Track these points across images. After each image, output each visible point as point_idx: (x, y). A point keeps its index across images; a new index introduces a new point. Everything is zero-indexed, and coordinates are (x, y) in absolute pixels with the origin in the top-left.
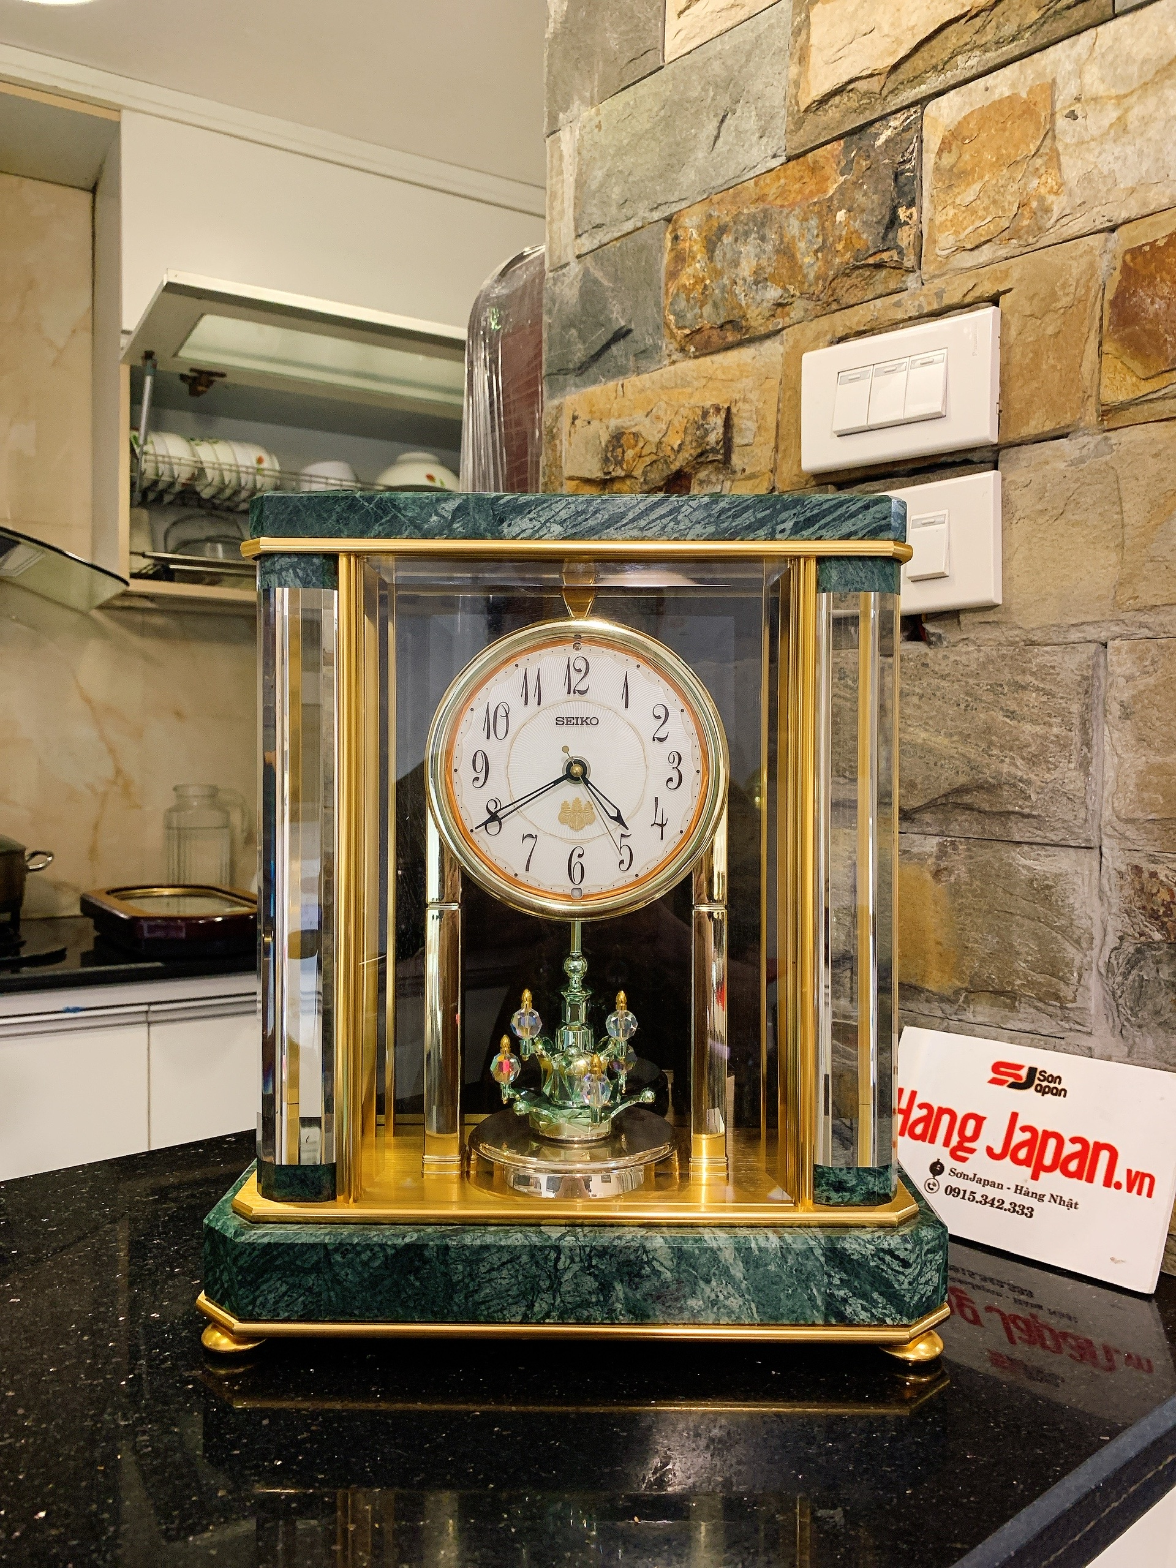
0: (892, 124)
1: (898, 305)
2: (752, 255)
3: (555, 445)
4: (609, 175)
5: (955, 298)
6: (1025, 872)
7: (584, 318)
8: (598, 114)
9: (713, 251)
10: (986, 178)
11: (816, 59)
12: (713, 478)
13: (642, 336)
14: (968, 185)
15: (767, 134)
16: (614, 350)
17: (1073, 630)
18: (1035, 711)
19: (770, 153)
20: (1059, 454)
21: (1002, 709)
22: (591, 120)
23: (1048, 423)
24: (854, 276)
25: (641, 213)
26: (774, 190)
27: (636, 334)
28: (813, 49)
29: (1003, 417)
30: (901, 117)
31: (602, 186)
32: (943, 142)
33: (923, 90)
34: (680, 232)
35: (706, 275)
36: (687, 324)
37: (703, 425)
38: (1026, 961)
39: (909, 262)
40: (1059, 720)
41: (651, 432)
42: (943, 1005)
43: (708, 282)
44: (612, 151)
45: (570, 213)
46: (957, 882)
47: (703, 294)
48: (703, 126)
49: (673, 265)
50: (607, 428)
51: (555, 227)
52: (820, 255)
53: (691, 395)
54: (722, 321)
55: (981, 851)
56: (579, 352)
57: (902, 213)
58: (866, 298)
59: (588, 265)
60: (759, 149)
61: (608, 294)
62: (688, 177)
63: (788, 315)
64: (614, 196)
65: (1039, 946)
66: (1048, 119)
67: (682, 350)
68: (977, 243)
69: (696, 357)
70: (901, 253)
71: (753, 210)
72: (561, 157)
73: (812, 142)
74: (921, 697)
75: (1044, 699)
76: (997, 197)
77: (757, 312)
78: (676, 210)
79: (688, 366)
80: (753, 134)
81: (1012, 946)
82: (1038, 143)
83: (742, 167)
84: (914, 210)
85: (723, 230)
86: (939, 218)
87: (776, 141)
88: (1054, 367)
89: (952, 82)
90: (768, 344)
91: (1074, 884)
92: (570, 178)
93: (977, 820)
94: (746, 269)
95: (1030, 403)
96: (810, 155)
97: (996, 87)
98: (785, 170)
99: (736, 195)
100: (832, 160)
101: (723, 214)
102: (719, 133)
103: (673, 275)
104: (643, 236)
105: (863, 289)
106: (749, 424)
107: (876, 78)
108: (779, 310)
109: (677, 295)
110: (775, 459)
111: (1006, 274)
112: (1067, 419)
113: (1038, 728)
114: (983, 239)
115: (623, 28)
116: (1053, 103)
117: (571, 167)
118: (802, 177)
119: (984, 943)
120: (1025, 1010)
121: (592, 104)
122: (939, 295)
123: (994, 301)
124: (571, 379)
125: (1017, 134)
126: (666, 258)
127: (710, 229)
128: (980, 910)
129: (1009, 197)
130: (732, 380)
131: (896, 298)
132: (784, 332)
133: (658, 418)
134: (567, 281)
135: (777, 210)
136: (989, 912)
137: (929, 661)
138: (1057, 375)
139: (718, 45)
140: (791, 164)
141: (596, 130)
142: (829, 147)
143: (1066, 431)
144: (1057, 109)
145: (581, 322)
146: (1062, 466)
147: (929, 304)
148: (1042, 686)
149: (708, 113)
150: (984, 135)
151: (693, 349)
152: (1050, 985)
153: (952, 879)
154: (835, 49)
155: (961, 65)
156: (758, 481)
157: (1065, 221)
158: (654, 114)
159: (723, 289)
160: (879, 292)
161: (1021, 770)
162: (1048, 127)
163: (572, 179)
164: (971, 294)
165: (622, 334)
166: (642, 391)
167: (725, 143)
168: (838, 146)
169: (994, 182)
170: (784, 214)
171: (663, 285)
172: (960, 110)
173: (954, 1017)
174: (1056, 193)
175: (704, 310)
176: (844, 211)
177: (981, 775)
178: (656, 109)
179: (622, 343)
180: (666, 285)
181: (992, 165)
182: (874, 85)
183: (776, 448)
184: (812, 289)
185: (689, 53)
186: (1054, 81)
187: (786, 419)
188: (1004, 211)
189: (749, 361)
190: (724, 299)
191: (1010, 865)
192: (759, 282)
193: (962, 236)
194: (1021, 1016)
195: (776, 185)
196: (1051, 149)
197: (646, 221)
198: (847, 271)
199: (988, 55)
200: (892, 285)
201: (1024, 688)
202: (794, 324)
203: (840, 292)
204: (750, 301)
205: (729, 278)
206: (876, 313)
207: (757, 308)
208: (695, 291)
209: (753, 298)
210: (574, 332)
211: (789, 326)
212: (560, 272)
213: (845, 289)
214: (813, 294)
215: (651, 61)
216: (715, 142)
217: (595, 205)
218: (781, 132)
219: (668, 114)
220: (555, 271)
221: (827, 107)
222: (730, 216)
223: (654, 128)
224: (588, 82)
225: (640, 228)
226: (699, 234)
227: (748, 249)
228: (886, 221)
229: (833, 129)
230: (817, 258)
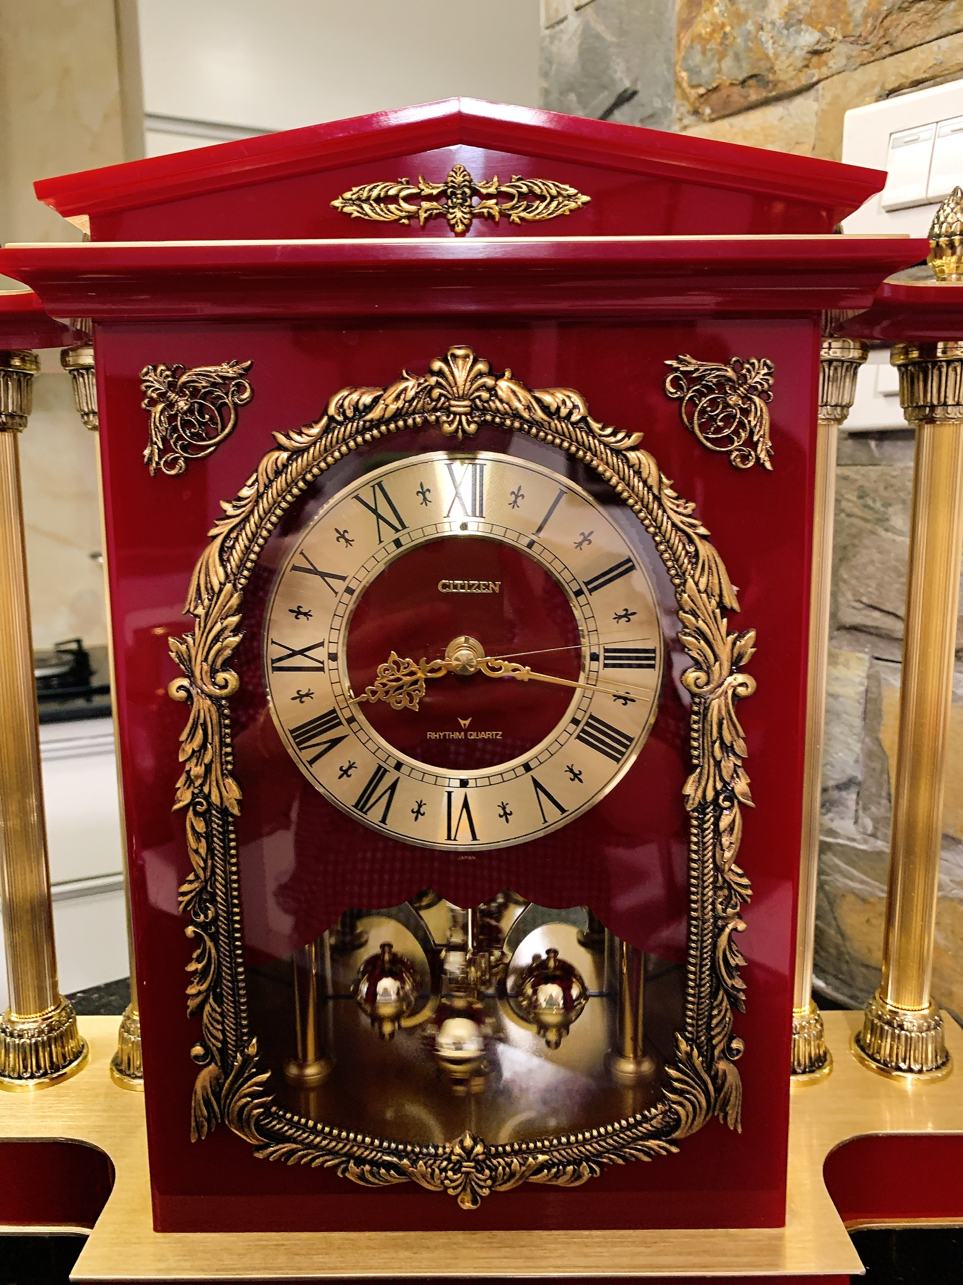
7: (584, 81)
13: (650, 97)
16: (618, 115)
24: (913, 10)
27: (641, 96)
35: (726, 21)
36: (703, 81)
43: (728, 29)
47: (721, 44)
49: (687, 11)
54: (745, 75)
58: (928, 39)
59: (588, 18)
61: (612, 50)
63: (826, 64)
67: (696, 112)
69: (712, 120)
77: (787, 63)
79: (702, 131)
90: (799, 101)
94: (775, 10)
103: (686, 23)
105: (926, 26)
108: (815, 59)
126: (679, 4)
132: (820, 86)
134: (565, 37)
145: (581, 85)
151: (708, 111)
159: (748, 36)
160: (945, 30)
165: (629, 95)
171: (674, 36)
175: (723, 63)
179: (626, 108)
180: (678, 36)
184: (859, 30)
189: (776, 122)
190: (747, 49)
192: (792, 26)
198: (905, 5)
202: (833, 75)
203: (894, 32)
204: (780, 49)
205: (755, 23)
206: (940, 57)
207: (788, 57)
208: (713, 41)
209: (783, 46)
210: (572, 97)
211: (827, 78)
212: (558, 28)
213: (901, 27)
214: (860, 36)
220: (551, 26)
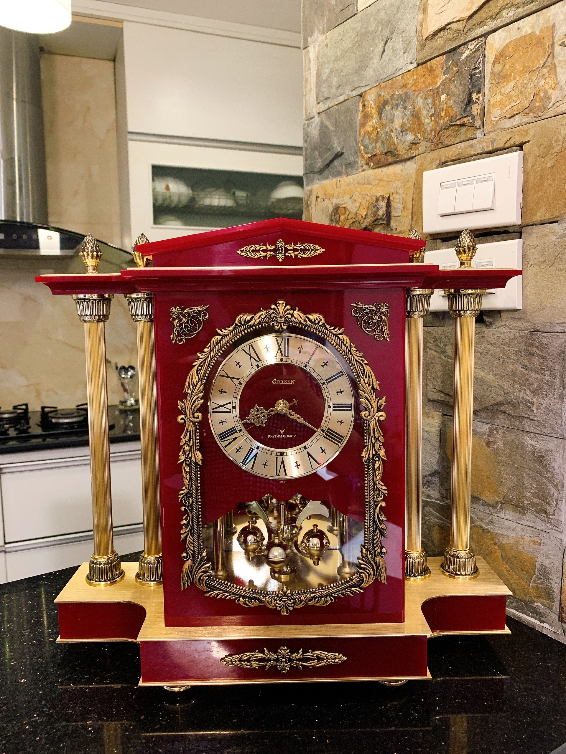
0: (469, 47)
1: (472, 146)
2: (400, 116)
3: (309, 210)
4: (331, 72)
5: (500, 145)
6: (531, 447)
7: (321, 146)
8: (326, 37)
9: (381, 114)
10: (517, 79)
11: (431, 11)
13: (348, 156)
14: (508, 82)
15: (407, 51)
16: (336, 162)
17: (558, 325)
18: (538, 366)
19: (409, 62)
20: (552, 231)
21: (521, 363)
22: (323, 42)
23: (547, 214)
24: (450, 130)
25: (347, 92)
26: (411, 82)
27: (345, 155)
28: (429, 6)
29: (524, 210)
30: (474, 43)
31: (328, 77)
32: (495, 58)
33: (486, 28)
34: (366, 103)
35: (378, 126)
36: (369, 151)
37: (376, 205)
38: (530, 492)
39: (477, 124)
40: (549, 373)
41: (352, 207)
42: (490, 508)
43: (379, 130)
44: (333, 59)
45: (314, 90)
46: (498, 449)
47: (376, 136)
48: (377, 46)
49: (363, 120)
50: (332, 203)
51: (307, 98)
52: (433, 118)
53: (371, 189)
54: (386, 151)
55: (510, 435)
56: (319, 164)
57: (474, 97)
58: (456, 142)
59: (323, 118)
60: (404, 59)
61: (332, 134)
62: (370, 73)
63: (418, 149)
64: (334, 83)
65: (537, 485)
66: (550, 47)
67: (368, 164)
68: (512, 114)
69: (374, 169)
70: (473, 118)
71: (401, 93)
72: (310, 60)
73: (429, 56)
74: (481, 354)
75: (542, 361)
76: (522, 90)
77: (402, 147)
78: (364, 91)
79: (370, 173)
80: (401, 51)
81: (523, 484)
82: (545, 60)
83: (395, 69)
84: (480, 95)
85: (386, 103)
86: (493, 100)
87: (411, 55)
88: (551, 185)
89: (500, 25)
90: (409, 163)
91: (555, 456)
92: (314, 73)
93: (507, 418)
94: (397, 124)
95: (538, 203)
96: (428, 63)
97: (523, 27)
98: (416, 71)
99: (392, 84)
100: (439, 66)
101: (386, 94)
102: (384, 51)
103: (363, 125)
104: (349, 104)
105: (455, 137)
106: (399, 205)
107: (461, 22)
108: (414, 146)
109: (364, 136)
110: (411, 225)
111: (527, 132)
112: (557, 213)
113: (538, 376)
114: (515, 113)
116: (553, 37)
117: (314, 66)
118: (425, 75)
119: (510, 481)
120: (530, 516)
121: (323, 33)
122: (493, 142)
123: (521, 146)
124: (316, 176)
125: (534, 55)
126: (360, 115)
127: (380, 102)
128: (509, 463)
129: (529, 90)
130: (391, 181)
131: (471, 142)
132: (416, 158)
133: (355, 200)
134: (314, 125)
135: (411, 93)
136: (513, 465)
137: (485, 335)
138: (552, 189)
139: (383, 2)
140: (419, 67)
141: (325, 47)
142: (438, 58)
143: (556, 219)
144: (555, 41)
146: (554, 238)
147: (488, 147)
148: (541, 354)
149: (379, 39)
150: (516, 55)
151: (372, 164)
152: (542, 506)
153: (495, 447)
154: (441, 6)
155: (505, 15)
157: (558, 104)
158: (352, 40)
159: (386, 134)
160: (462, 139)
161: (529, 396)
162: (550, 51)
163: (315, 72)
164: (509, 142)
165: (339, 155)
166: (349, 185)
167: (387, 55)
168: (443, 58)
169: (521, 81)
170: (415, 95)
171: (358, 130)
172: (505, 39)
173: (495, 514)
174: (554, 89)
175: (377, 144)
176: (445, 95)
177: (509, 397)
178: (353, 37)
179: (339, 160)
180: (360, 130)
181: (521, 72)
182: (460, 26)
183: (412, 219)
184: (429, 136)
185: (369, 6)
186: (554, 25)
187: (416, 204)
188: (526, 98)
189: (399, 171)
190: (387, 139)
191: (524, 443)
192: (403, 132)
193: (504, 111)
194: (527, 518)
195: (412, 79)
196: (551, 63)
197: (350, 96)
198: (447, 127)
199: (519, 10)
200: (469, 136)
201: (532, 354)
202: (421, 154)
203: (443, 138)
205: (389, 128)
206: (461, 151)
207: (402, 145)
208: (373, 134)
209: (400, 140)
210: (317, 153)
211: (419, 155)
212: (310, 121)
213: (445, 137)
214: (430, 139)
215: (351, 11)
216: (382, 55)
217: (325, 87)
218: (414, 50)
219: (359, 40)
220: (308, 120)
221: (437, 37)
222: (390, 95)
223: (352, 47)
224: (321, 21)
225: (346, 100)
226: (375, 105)
227: (398, 113)
228: (466, 101)
229: (440, 49)
230: (432, 120)
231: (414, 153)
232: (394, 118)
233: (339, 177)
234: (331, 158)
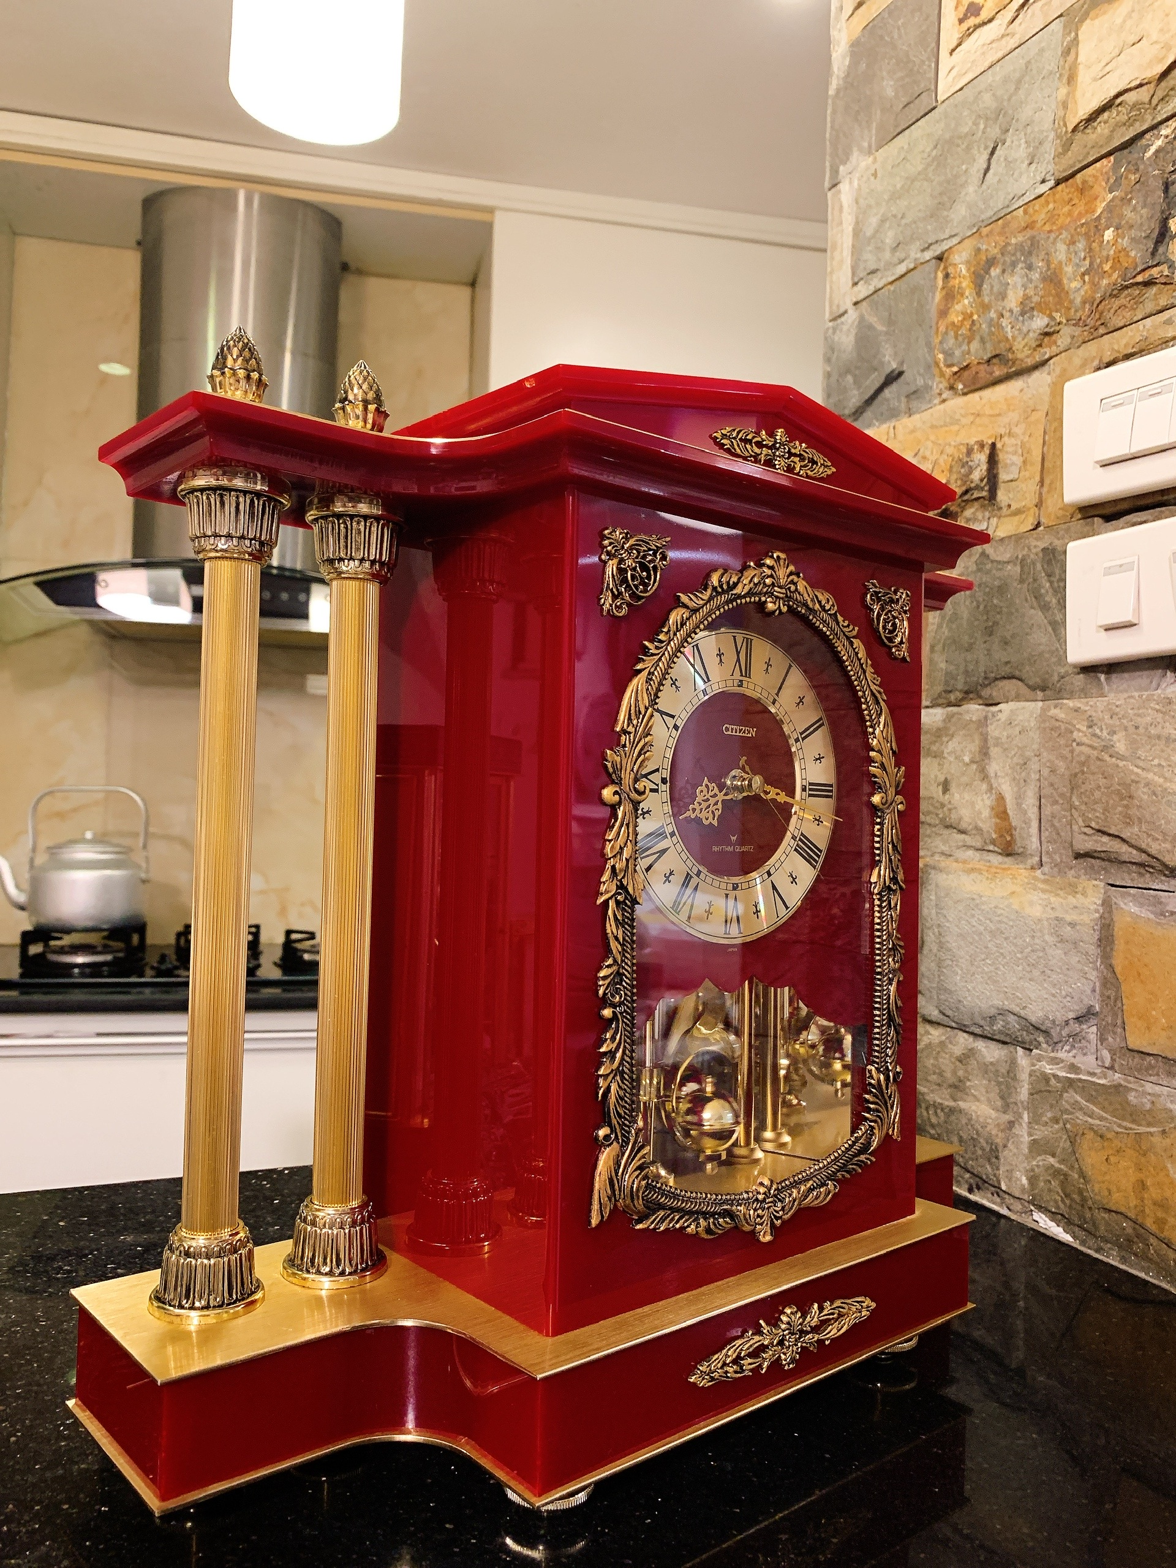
0: (1163, 132)
1: (1168, 322)
2: (1019, 286)
4: (883, 221)
7: (859, 364)
8: (875, 160)
9: (981, 286)
11: (1084, 77)
12: (980, 515)
13: (914, 377)
15: (1036, 160)
16: (887, 393)
19: (1039, 179)
22: (868, 169)
24: (1123, 295)
25: (913, 255)
26: (1043, 216)
27: (906, 376)
28: (1081, 67)
30: (1173, 124)
31: (877, 231)
34: (951, 270)
35: (974, 310)
36: (956, 361)
37: (967, 462)
43: (975, 317)
44: (886, 197)
45: (848, 262)
47: (970, 330)
48: (974, 160)
49: (944, 303)
51: (834, 277)
52: (1086, 278)
53: (957, 433)
54: (989, 355)
56: (853, 399)
57: (1173, 225)
58: (1135, 319)
59: (864, 311)
60: (1028, 176)
61: (882, 338)
62: (959, 214)
63: (1055, 343)
64: (887, 241)
67: (952, 388)
69: (965, 394)
70: (1171, 266)
71: (1020, 238)
72: (841, 207)
73: (1080, 162)
77: (1023, 343)
78: (947, 247)
79: (957, 403)
80: (1022, 162)
83: (1011, 196)
85: (991, 262)
87: (1044, 165)
90: (1036, 374)
92: (848, 228)
94: (1013, 301)
96: (1079, 176)
98: (1054, 195)
99: (1004, 226)
100: (1101, 178)
101: (991, 247)
102: (989, 167)
103: (943, 313)
104: (915, 277)
105: (1132, 309)
106: (1015, 458)
107: (1145, 88)
108: (1046, 339)
109: (946, 333)
110: (1041, 494)
115: (900, 74)
117: (850, 217)
118: (1071, 199)
121: (870, 153)
126: (938, 296)
127: (979, 263)
131: (1166, 315)
132: (1051, 362)
133: (924, 458)
134: (845, 328)
135: (1044, 236)
139: (989, 77)
140: (1060, 187)
141: (872, 178)
142: (1098, 165)
145: (857, 368)
149: (979, 148)
151: (960, 386)
154: (1103, 63)
156: (1023, 516)
158: (926, 155)
159: (991, 323)
160: (1148, 311)
163: (851, 228)
165: (892, 378)
166: (913, 431)
167: (994, 175)
168: (1107, 163)
170: (1051, 239)
171: (934, 324)
175: (972, 346)
176: (1112, 229)
178: (928, 150)
179: (894, 387)
180: (937, 323)
182: (1143, 94)
183: (1042, 482)
184: (1079, 314)
185: (961, 89)
187: (1052, 451)
189: (1016, 393)
190: (991, 333)
192: (1026, 313)
195: (1045, 211)
197: (919, 262)
198: (1115, 292)
200: (1163, 302)
202: (1061, 353)
203: (1108, 315)
204: (1016, 332)
205: (996, 311)
206: (1145, 333)
207: (1023, 339)
208: (963, 328)
209: (1019, 329)
210: (850, 378)
211: (1057, 355)
212: (839, 321)
213: (1112, 311)
214: (1080, 319)
215: (925, 102)
216: (985, 175)
217: (870, 251)
218: (1049, 157)
219: (940, 153)
220: (834, 319)
221: (1095, 124)
222: (998, 247)
223: (925, 169)
224: (866, 132)
225: (912, 270)
226: (968, 270)
227: (1016, 280)
228: (1155, 235)
229: (1101, 146)
230: (1084, 281)
231: (1047, 352)
232: (1006, 289)
233: (894, 420)
234: (877, 385)
